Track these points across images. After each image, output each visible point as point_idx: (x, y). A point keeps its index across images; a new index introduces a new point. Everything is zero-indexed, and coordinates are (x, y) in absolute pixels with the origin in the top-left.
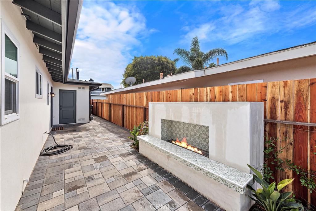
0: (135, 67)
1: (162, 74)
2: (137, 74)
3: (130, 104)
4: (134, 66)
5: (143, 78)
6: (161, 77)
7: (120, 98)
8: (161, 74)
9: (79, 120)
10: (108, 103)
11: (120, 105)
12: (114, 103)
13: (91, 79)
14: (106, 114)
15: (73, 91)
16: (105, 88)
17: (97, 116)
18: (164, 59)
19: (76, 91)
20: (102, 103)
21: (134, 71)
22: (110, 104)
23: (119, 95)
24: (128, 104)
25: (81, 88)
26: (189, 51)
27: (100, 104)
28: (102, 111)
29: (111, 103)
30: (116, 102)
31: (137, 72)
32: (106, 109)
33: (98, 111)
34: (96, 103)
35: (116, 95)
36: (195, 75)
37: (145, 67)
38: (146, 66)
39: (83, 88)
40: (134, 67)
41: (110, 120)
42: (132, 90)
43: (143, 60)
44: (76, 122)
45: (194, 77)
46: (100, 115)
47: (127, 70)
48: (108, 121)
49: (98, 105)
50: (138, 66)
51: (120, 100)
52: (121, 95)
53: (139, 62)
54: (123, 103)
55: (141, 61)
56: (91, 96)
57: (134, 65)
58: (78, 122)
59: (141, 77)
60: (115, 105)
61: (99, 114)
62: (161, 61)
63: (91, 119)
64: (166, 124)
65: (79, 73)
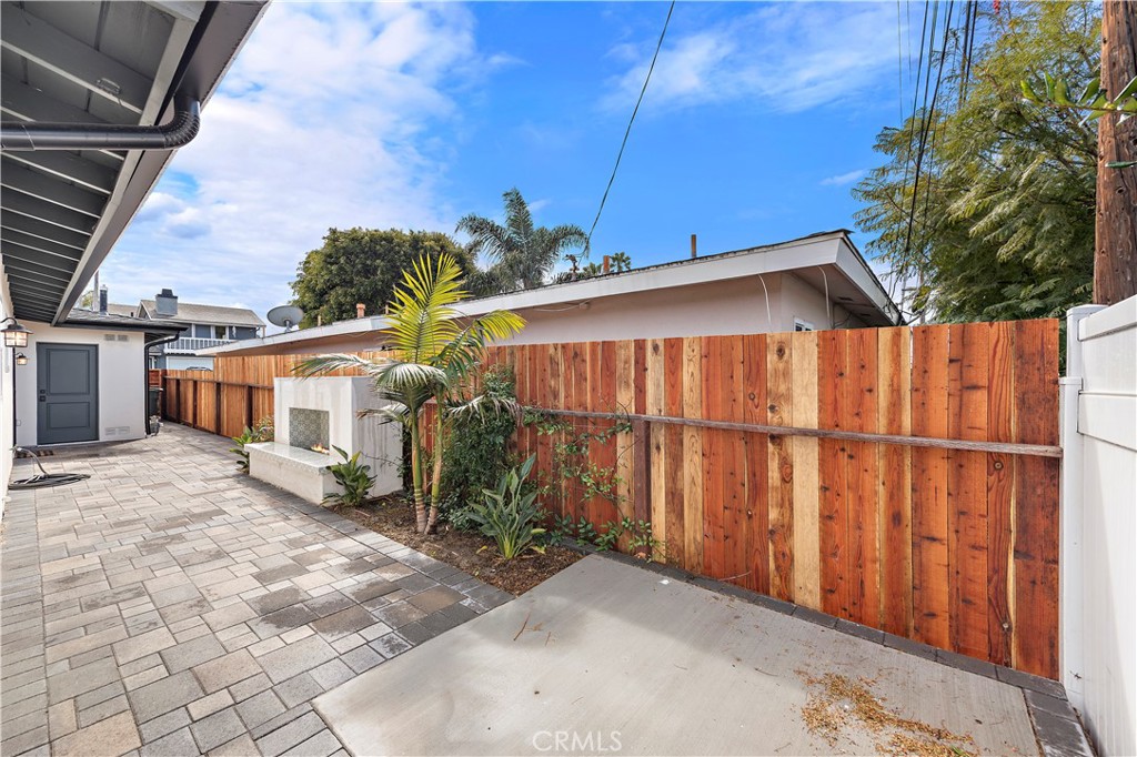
0: (332, 264)
1: (363, 306)
2: (337, 285)
3: (266, 384)
4: (329, 258)
5: (361, 300)
6: (360, 313)
7: (244, 368)
8: (358, 306)
9: (110, 431)
10: (212, 382)
11: (242, 386)
12: (230, 381)
13: (164, 290)
14: (206, 415)
15: (85, 348)
16: (231, 328)
17: (179, 423)
18: (432, 243)
19: (96, 346)
20: (195, 383)
21: (327, 277)
22: (219, 384)
23: (240, 359)
24: (261, 384)
25: (116, 338)
26: (505, 226)
27: (191, 384)
28: (195, 407)
29: (220, 380)
30: (235, 378)
31: (337, 280)
32: (206, 398)
33: (183, 406)
34: (178, 381)
35: (234, 359)
36: (373, 326)
37: (364, 265)
38: (368, 262)
39: (124, 338)
40: (329, 263)
41: (218, 432)
42: (291, 343)
43: (360, 243)
44: (97, 439)
45: (370, 329)
46: (190, 420)
47: (306, 269)
48: (213, 433)
49: (182, 388)
50: (342, 260)
51: (244, 373)
52: (246, 358)
53: (344, 248)
54: (251, 381)
55: (352, 245)
56: (168, 354)
57: (330, 256)
58: (103, 437)
59: (353, 295)
60: (230, 385)
61: (186, 417)
62: (422, 248)
63: (149, 430)
64: (301, 417)
65: (108, 294)
